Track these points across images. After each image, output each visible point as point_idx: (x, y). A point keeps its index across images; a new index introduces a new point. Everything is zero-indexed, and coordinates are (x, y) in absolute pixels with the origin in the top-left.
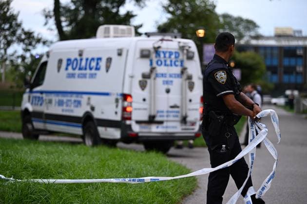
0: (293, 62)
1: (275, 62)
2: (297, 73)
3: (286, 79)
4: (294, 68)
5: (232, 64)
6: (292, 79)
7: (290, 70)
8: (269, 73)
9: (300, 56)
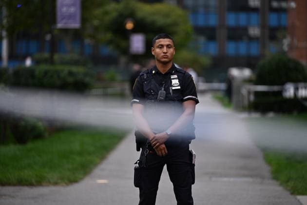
0: (242, 19)
1: (213, 21)
2: (251, 39)
3: (231, 48)
4: (245, 29)
5: (130, 26)
6: (242, 49)
7: (237, 34)
8: (202, 40)
9: (255, 10)
